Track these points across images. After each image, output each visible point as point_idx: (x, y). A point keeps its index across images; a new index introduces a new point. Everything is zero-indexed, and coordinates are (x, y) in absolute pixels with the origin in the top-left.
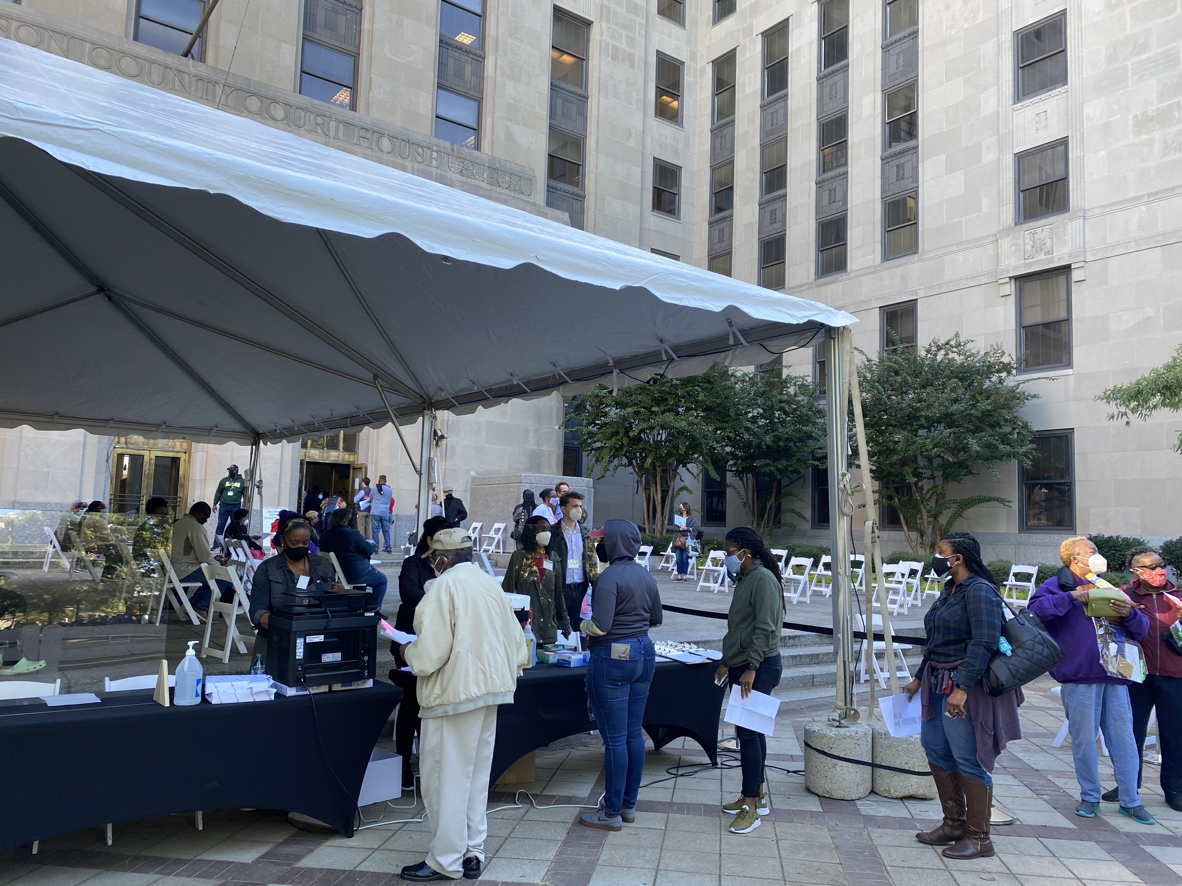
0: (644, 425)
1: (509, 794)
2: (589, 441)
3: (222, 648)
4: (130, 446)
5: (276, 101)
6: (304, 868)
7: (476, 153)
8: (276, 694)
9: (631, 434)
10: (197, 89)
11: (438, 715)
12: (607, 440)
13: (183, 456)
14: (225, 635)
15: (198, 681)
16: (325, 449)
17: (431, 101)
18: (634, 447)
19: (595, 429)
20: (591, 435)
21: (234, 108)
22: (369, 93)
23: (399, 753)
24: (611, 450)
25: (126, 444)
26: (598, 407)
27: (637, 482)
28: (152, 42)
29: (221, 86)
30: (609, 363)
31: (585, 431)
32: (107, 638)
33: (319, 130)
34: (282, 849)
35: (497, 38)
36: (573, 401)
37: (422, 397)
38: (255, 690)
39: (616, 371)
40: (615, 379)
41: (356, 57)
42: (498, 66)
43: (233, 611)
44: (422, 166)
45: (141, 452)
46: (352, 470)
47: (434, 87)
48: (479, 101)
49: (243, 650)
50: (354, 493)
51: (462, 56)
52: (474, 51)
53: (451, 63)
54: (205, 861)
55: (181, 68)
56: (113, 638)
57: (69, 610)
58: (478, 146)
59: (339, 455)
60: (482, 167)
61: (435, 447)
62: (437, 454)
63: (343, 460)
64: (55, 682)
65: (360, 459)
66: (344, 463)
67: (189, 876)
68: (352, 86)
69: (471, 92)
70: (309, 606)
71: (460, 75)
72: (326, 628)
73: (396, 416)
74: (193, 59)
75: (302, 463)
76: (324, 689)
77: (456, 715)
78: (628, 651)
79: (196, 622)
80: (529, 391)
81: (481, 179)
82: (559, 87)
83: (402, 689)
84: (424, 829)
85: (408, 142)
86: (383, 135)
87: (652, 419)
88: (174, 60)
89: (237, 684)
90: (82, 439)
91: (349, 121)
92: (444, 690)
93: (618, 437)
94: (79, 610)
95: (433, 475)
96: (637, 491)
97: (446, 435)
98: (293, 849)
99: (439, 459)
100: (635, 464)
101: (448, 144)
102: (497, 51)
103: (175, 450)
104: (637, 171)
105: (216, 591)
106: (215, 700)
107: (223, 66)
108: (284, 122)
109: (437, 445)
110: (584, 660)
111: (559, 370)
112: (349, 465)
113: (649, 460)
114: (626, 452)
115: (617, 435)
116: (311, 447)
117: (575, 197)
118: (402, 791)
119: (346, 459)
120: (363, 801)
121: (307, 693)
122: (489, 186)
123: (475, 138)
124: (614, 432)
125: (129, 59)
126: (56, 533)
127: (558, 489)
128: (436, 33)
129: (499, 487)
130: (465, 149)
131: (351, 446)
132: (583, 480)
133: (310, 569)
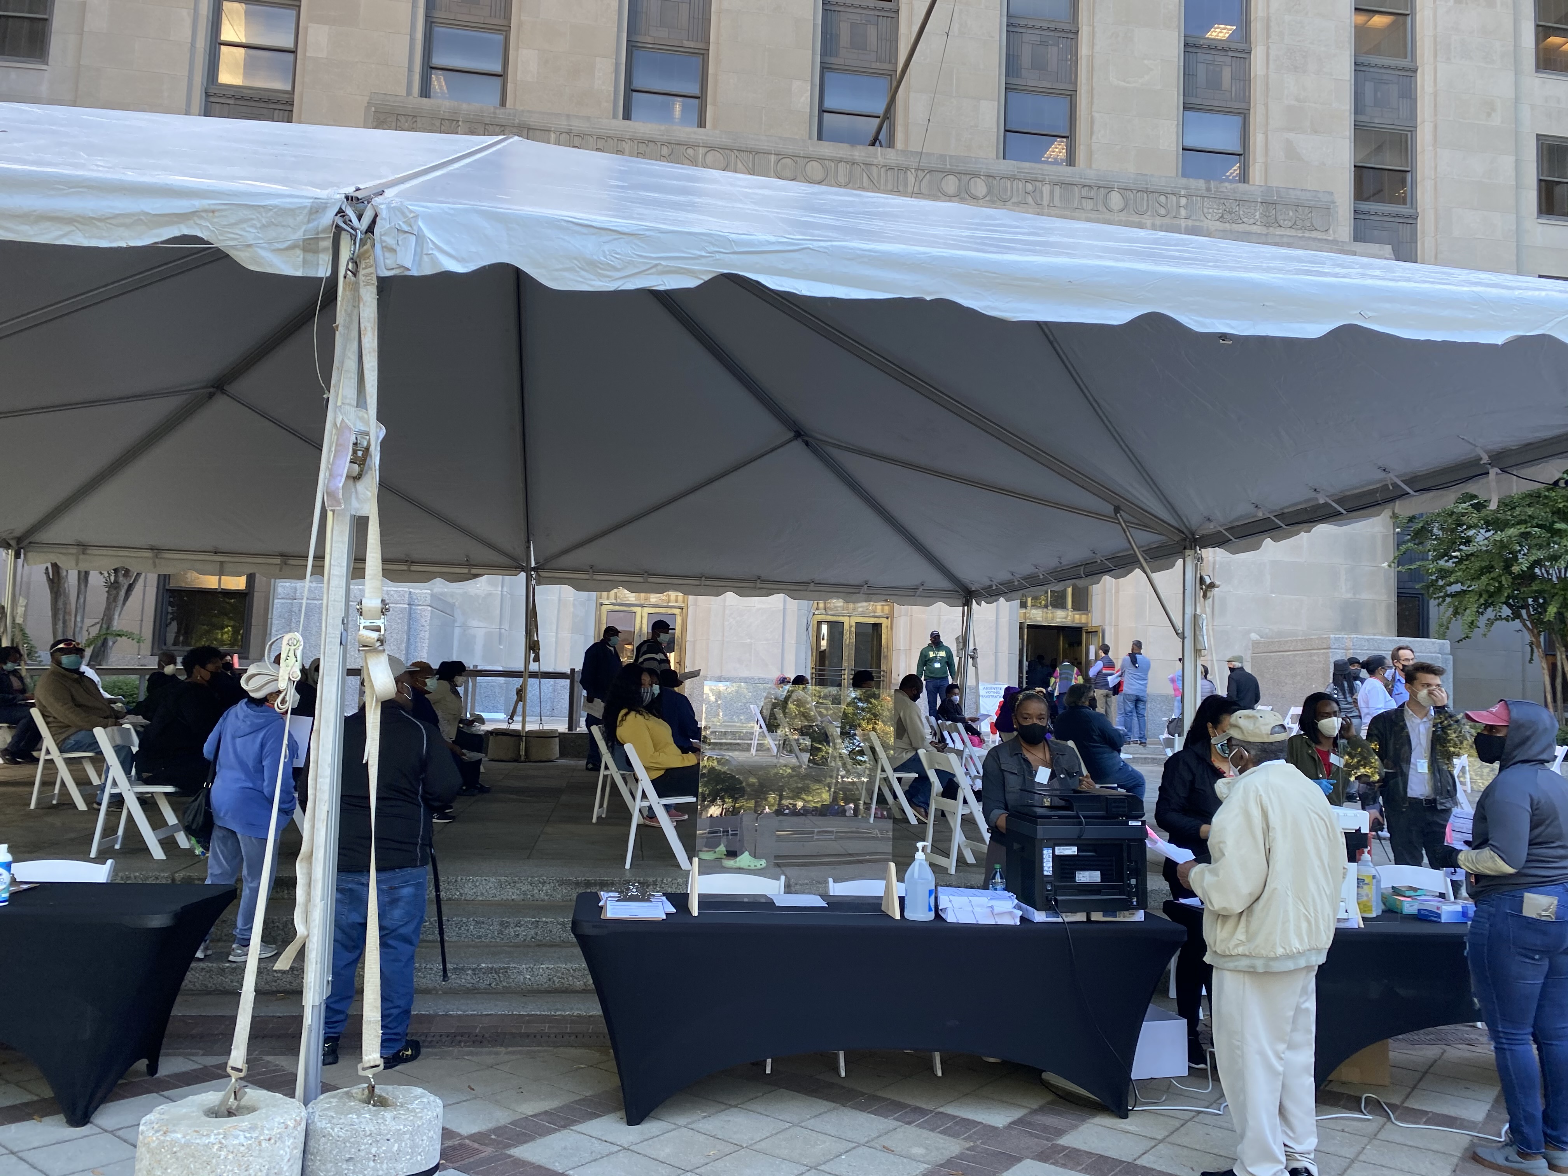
0: (1540, 554)
1: (1350, 1097)
2: (1441, 583)
3: (947, 855)
4: (829, 612)
5: (976, 176)
6: (1068, 1148)
7: (1242, 187)
8: (1022, 918)
9: (1515, 569)
10: (886, 181)
11: (1239, 969)
12: (1473, 579)
13: (885, 622)
14: (949, 839)
15: (930, 892)
16: (1050, 608)
17: (1175, 130)
18: (1522, 589)
19: (1450, 564)
20: (1444, 573)
21: (929, 195)
22: (1091, 139)
23: (1182, 1013)
24: (1481, 596)
25: (825, 609)
26: (1453, 531)
27: (1531, 644)
28: (838, 138)
29: (913, 171)
30: (1481, 459)
31: (1432, 567)
32: (813, 832)
33: (1030, 200)
34: (1039, 1117)
35: (1268, 19)
36: (1410, 524)
37: (1183, 533)
38: (997, 910)
39: (1493, 471)
40: (1493, 484)
41: (1072, 95)
42: (1271, 57)
43: (957, 810)
44: (1167, 220)
45: (841, 619)
46: (1084, 635)
47: (1178, 109)
48: (1245, 114)
49: (970, 859)
50: (1089, 664)
51: (1218, 58)
52: (1234, 46)
53: (1201, 70)
54: (949, 1115)
55: (868, 160)
56: (819, 832)
57: (772, 797)
58: (1244, 177)
59: (1067, 615)
60: (1253, 204)
61: (1202, 599)
62: (1204, 610)
63: (1073, 622)
64: (778, 879)
65: (1094, 619)
66: (1074, 625)
67: (933, 1130)
68: (1068, 135)
69: (1230, 104)
70: (1051, 808)
71: (1214, 83)
72: (1079, 837)
73: (1145, 560)
74: (881, 146)
75: (1021, 628)
76: (1081, 917)
77: (1268, 973)
78: (1553, 908)
79: (913, 821)
80: (1344, 512)
81: (1252, 221)
82: (1369, 65)
83: (1186, 928)
84: (1225, 1125)
85: (1146, 192)
86: (1111, 189)
87: (1555, 543)
88: (861, 153)
89: (975, 900)
90: (782, 606)
91: (1067, 180)
92: (1251, 937)
93: (1492, 575)
94: (781, 797)
95: (1201, 638)
96: (1531, 659)
97: (1217, 583)
98: (1051, 1120)
99: (1209, 616)
100: (1525, 616)
101: (1201, 184)
102: (1268, 37)
103: (877, 615)
104: (1507, 162)
105: (937, 786)
106: (951, 918)
107: (915, 147)
108: (987, 199)
109: (1205, 596)
110: (1464, 914)
111: (1392, 477)
112: (1081, 628)
113: (1552, 610)
114: (1508, 597)
115: (1490, 572)
116: (1033, 606)
117: (1401, 220)
118: (1189, 1067)
119: (1077, 621)
120: (1138, 1072)
121: (1060, 920)
122: (1265, 228)
123: (1239, 167)
124: (1485, 567)
125: (814, 163)
126: (761, 713)
127: (1395, 657)
128: (1179, 36)
129: (1295, 655)
130: (1227, 184)
131: (1082, 603)
132: (1433, 643)
133: (1052, 759)
